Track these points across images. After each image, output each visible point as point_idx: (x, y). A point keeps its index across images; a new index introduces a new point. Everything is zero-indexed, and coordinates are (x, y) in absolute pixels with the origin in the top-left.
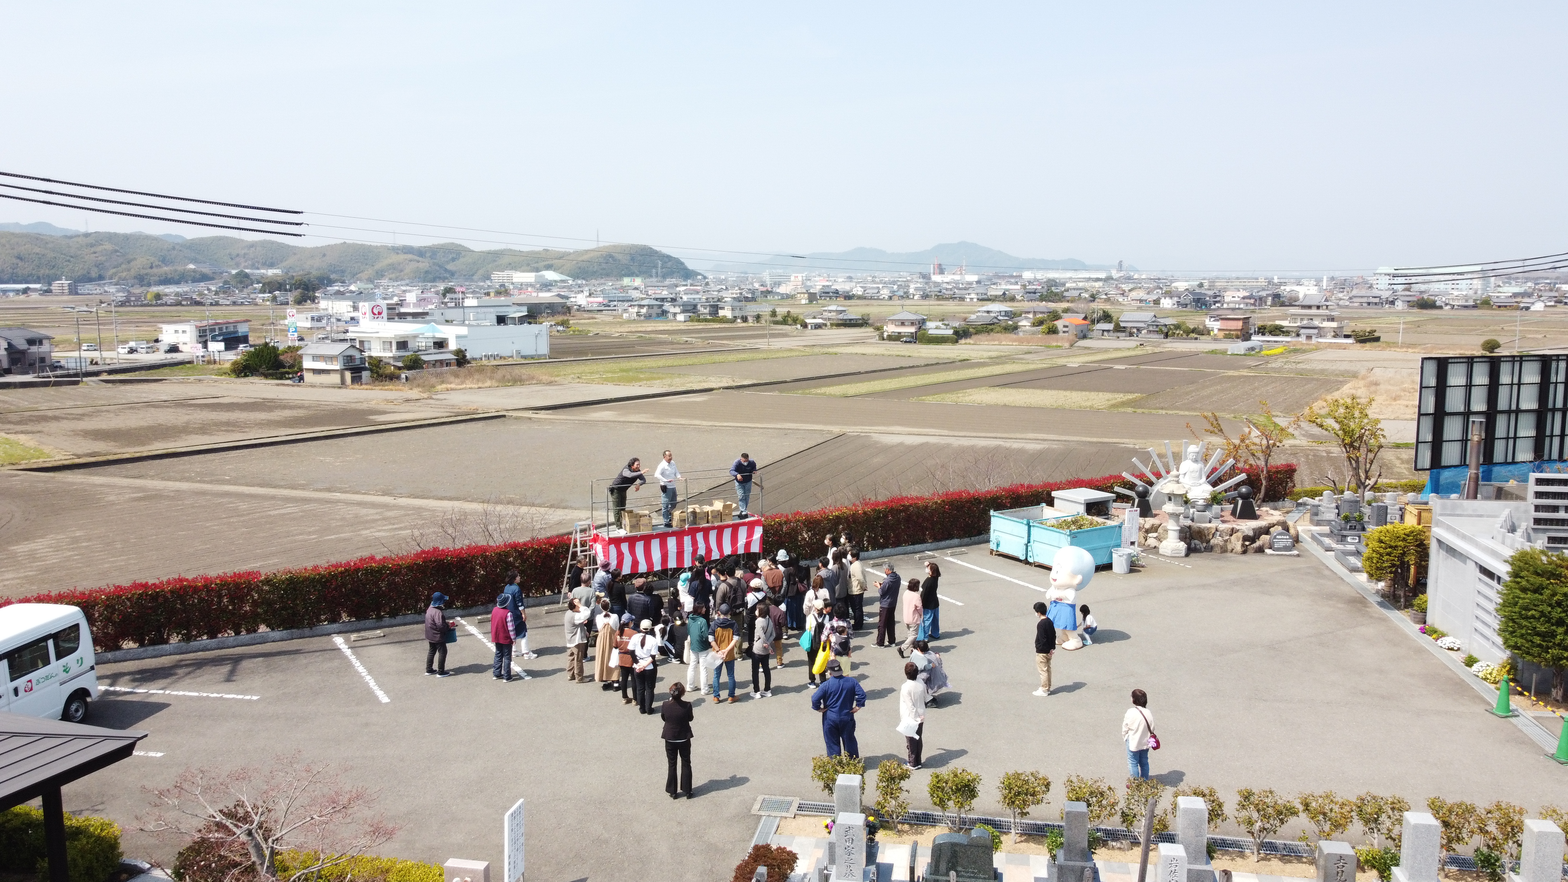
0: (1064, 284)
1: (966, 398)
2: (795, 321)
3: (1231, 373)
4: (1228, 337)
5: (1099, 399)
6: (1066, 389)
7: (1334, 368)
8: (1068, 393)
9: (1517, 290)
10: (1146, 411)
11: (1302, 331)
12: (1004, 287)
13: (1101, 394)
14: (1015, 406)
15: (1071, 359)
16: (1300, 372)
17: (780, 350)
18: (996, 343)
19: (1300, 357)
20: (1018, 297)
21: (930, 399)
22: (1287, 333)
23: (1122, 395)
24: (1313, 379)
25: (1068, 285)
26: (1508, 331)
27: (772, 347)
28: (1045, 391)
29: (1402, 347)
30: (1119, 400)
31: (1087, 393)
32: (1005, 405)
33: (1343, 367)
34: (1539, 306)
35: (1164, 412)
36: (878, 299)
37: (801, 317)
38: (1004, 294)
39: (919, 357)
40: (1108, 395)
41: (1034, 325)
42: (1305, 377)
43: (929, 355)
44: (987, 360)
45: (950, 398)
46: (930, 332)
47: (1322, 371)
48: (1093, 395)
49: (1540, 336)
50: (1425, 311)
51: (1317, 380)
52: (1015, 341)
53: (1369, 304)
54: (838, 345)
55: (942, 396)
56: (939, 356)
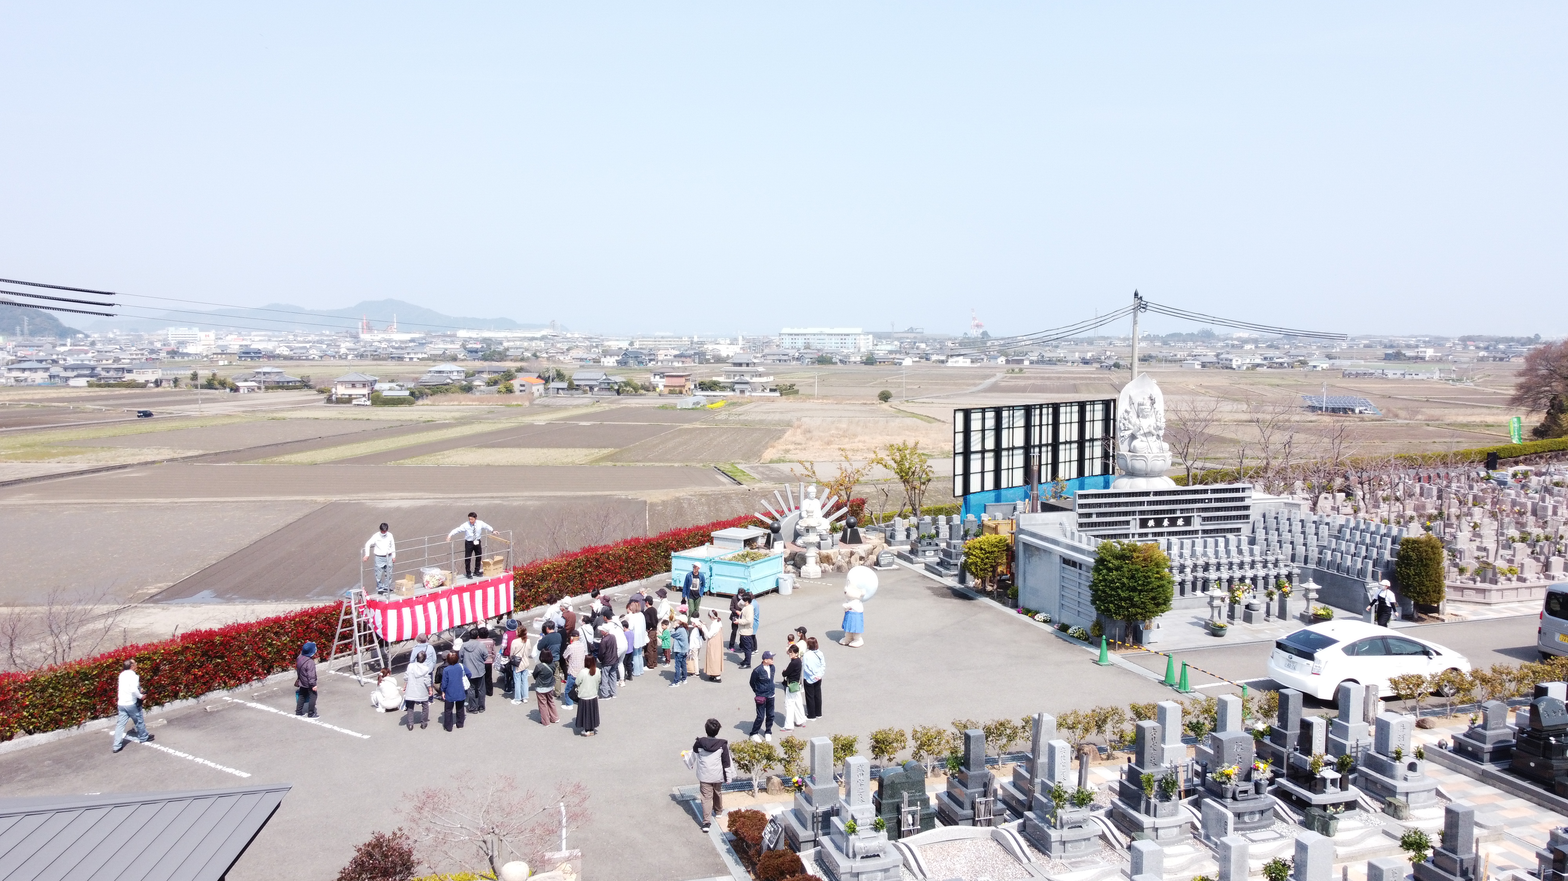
0: (501, 344)
1: (447, 460)
2: (223, 384)
3: (686, 426)
4: (671, 392)
5: (578, 456)
6: (542, 447)
7: (770, 418)
8: (545, 450)
9: (889, 348)
10: (625, 464)
11: (736, 386)
12: (442, 346)
13: (577, 450)
14: (499, 466)
15: (535, 418)
16: (745, 423)
17: (216, 416)
18: (456, 403)
19: (740, 409)
20: (460, 356)
21: (409, 462)
22: (723, 388)
23: (597, 450)
24: (756, 429)
25: (506, 344)
26: (891, 383)
27: (205, 414)
28: (523, 450)
29: (818, 399)
30: (596, 455)
31: (564, 450)
32: (488, 465)
33: (777, 417)
34: (908, 362)
35: (641, 464)
36: (307, 359)
37: (229, 380)
38: (444, 353)
39: (379, 420)
40: (585, 451)
41: (489, 384)
42: (748, 427)
43: (389, 418)
44: (452, 421)
45: (429, 461)
46: (385, 393)
47: (761, 422)
48: (570, 451)
49: (916, 387)
50: (823, 366)
51: (759, 429)
52: (474, 401)
53: (780, 361)
54: (282, 410)
55: (421, 458)
56: (399, 418)
